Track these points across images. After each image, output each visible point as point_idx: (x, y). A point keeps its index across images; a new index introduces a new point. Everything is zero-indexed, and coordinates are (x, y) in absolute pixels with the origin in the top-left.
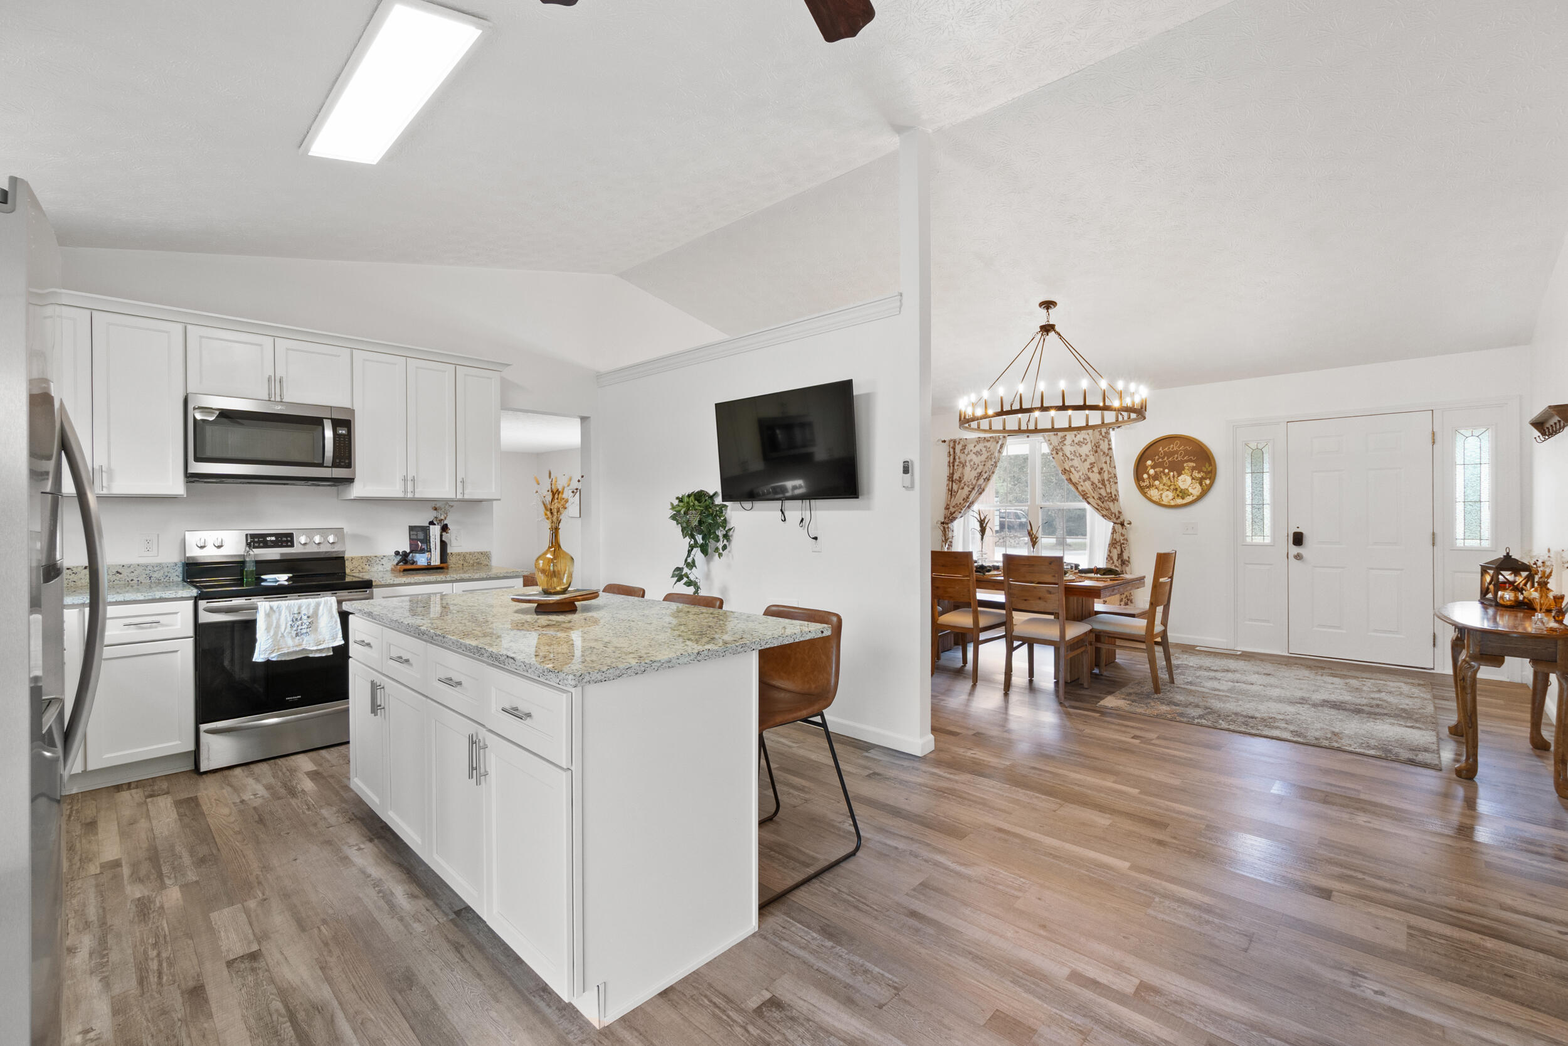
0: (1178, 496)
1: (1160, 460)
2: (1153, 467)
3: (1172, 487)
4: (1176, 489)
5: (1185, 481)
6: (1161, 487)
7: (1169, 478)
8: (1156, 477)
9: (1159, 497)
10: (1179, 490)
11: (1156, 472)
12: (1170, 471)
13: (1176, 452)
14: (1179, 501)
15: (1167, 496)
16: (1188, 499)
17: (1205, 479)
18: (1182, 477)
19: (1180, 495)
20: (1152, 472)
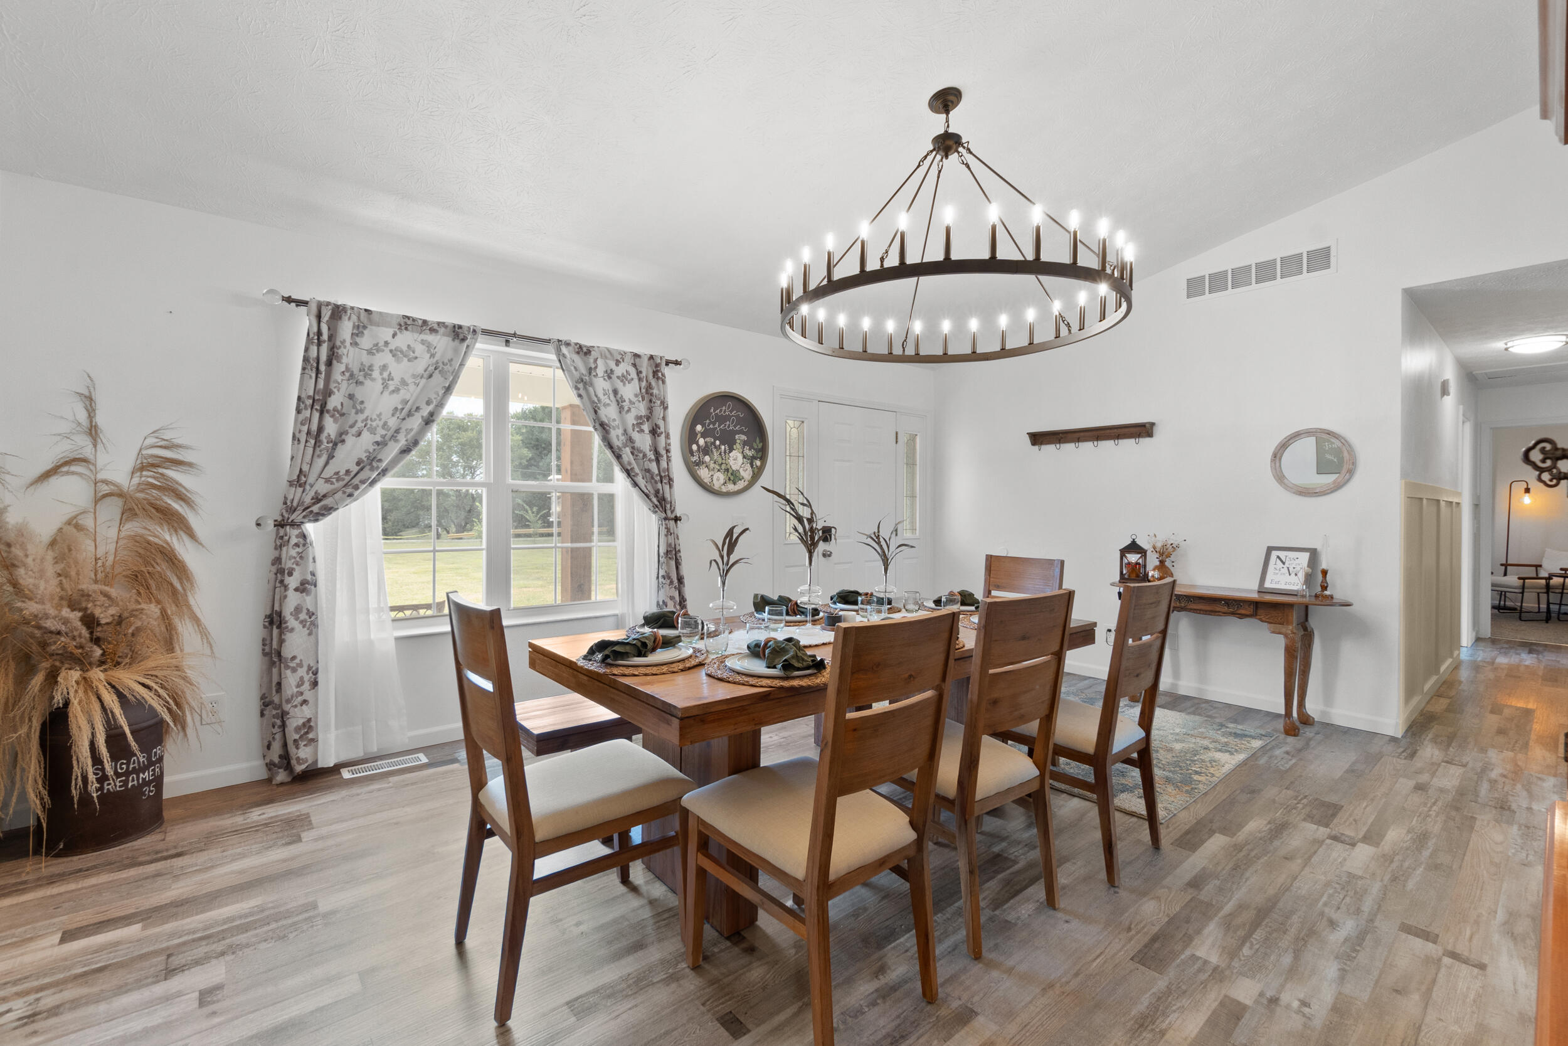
0: (729, 479)
1: (711, 426)
2: (704, 435)
3: (723, 467)
4: (727, 470)
5: (737, 459)
6: (712, 465)
7: (720, 454)
8: (706, 451)
9: (710, 480)
10: (730, 471)
11: (706, 442)
12: (721, 443)
13: (727, 418)
14: (731, 487)
15: (718, 480)
16: (741, 485)
17: (756, 458)
18: (733, 454)
19: (732, 478)
20: (702, 442)
